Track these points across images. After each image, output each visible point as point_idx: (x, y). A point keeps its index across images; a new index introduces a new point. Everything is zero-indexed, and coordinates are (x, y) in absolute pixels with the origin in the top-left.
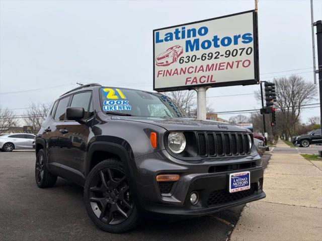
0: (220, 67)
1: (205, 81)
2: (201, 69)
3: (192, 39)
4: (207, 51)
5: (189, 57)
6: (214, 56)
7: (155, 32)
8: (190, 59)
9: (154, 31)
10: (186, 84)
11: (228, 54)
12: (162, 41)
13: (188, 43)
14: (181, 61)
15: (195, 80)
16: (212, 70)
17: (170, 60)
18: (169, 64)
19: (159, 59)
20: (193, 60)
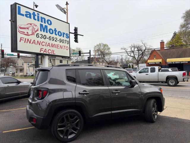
0: (57, 46)
1: (50, 53)
2: (49, 45)
3: (44, 25)
4: (52, 36)
5: (42, 35)
6: (55, 39)
7: (17, 5)
8: (43, 37)
9: (16, 3)
10: (40, 52)
11: (61, 41)
13: (41, 25)
14: (38, 36)
15: (45, 51)
16: (54, 47)
17: (30, 33)
18: (29, 35)
19: (21, 28)
20: (45, 38)
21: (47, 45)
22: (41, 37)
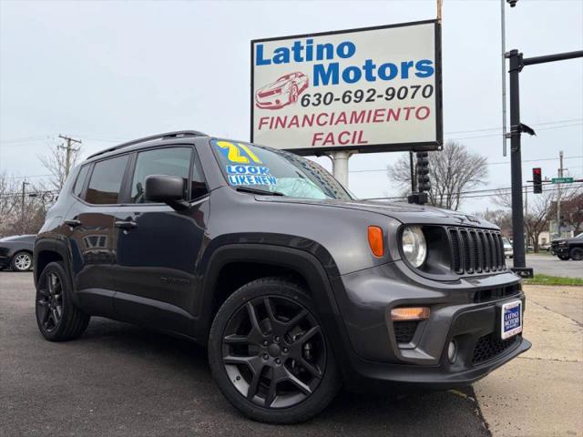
0: (376, 117)
1: (348, 141)
2: (342, 118)
3: (326, 63)
4: (353, 87)
5: (320, 96)
6: (366, 96)
7: (255, 44)
8: (322, 99)
9: (253, 42)
10: (313, 144)
11: (391, 93)
12: (268, 62)
13: (318, 69)
14: (305, 103)
15: (330, 139)
16: (362, 122)
17: (284, 98)
18: (281, 107)
19: (262, 95)
20: (328, 101)
21: (335, 121)
22: (316, 102)
